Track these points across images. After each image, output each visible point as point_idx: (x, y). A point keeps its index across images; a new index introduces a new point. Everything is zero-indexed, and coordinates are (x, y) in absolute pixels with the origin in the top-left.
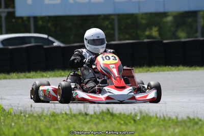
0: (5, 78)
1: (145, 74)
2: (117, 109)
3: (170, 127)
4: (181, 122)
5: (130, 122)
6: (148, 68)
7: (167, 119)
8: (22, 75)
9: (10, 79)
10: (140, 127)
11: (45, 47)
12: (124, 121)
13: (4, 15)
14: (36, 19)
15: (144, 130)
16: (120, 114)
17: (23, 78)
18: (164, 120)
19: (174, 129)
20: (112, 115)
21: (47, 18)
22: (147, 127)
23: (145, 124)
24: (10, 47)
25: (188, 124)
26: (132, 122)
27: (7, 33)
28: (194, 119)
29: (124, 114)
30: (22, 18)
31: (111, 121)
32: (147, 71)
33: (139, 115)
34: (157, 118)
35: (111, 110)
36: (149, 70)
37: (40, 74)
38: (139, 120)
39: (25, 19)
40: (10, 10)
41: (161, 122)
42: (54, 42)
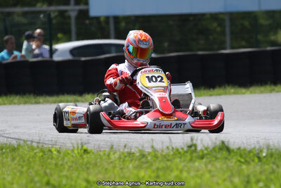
0: (77, 101)
1: (269, 94)
2: (234, 142)
5: (253, 161)
6: (273, 87)
9: (83, 102)
10: (267, 167)
12: (244, 158)
13: (73, 14)
14: (117, 19)
15: (273, 172)
16: (239, 149)
20: (228, 150)
21: (133, 18)
22: (278, 166)
23: (274, 163)
24: (83, 59)
26: (256, 160)
27: (78, 39)
29: (245, 150)
30: (97, 18)
31: (226, 158)
32: (271, 91)
33: (265, 150)
35: (226, 143)
36: (274, 90)
38: (265, 157)
39: (102, 19)
40: (82, 7)
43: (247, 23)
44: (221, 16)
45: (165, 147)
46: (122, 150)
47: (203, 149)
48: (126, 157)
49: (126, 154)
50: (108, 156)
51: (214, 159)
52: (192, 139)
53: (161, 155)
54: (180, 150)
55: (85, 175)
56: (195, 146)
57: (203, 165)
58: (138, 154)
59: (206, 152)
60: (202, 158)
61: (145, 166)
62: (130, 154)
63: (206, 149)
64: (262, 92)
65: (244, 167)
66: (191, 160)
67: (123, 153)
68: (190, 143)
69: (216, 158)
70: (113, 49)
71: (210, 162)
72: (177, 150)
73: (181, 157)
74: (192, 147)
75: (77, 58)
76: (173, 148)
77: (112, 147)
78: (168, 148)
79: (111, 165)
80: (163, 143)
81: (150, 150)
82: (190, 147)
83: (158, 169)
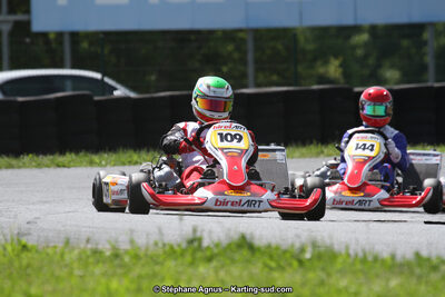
0: (10, 166)
2: (261, 236)
3: (377, 276)
4: (401, 265)
5: (290, 265)
6: (320, 148)
7: (370, 258)
8: (47, 159)
9: (19, 167)
10: (311, 275)
11: (96, 98)
12: (276, 262)
13: (6, 28)
14: (75, 36)
15: (322, 283)
16: (269, 246)
17: (48, 166)
18: (364, 260)
19: (388, 280)
20: (252, 248)
21: (101, 36)
22: (329, 275)
23: (323, 269)
24: (20, 99)
25: (418, 271)
26: (295, 264)
27: (13, 67)
28: (429, 260)
29: (277, 248)
30: (44, 35)
31: (248, 261)
32: (318, 155)
33: (309, 249)
34: (349, 255)
35: (248, 237)
37: (87, 159)
38: (310, 260)
39: (52, 36)
40: (20, 17)
41: (359, 266)
42: (116, 89)
43: (280, 47)
44: (241, 35)
45: (152, 242)
46: (82, 246)
47: (212, 246)
48: (88, 257)
49: (89, 253)
50: (62, 255)
51: (228, 262)
52: (195, 230)
53: (146, 255)
54: (176, 248)
55: (24, 285)
56: (200, 240)
57: (211, 272)
58: (108, 253)
59: (216, 251)
60: (210, 259)
61: (119, 271)
62: (96, 252)
63: (217, 245)
64: (302, 156)
65: (276, 274)
66: (192, 264)
67: (84, 251)
68: (190, 236)
69: (233, 261)
70: (69, 84)
71: (223, 266)
72: (172, 247)
73: (176, 259)
74: (194, 242)
75: (12, 98)
76: (164, 245)
77: (67, 242)
78: (156, 244)
79: (66, 270)
80: (147, 235)
81: (128, 247)
82: (191, 242)
83: (140, 277)
